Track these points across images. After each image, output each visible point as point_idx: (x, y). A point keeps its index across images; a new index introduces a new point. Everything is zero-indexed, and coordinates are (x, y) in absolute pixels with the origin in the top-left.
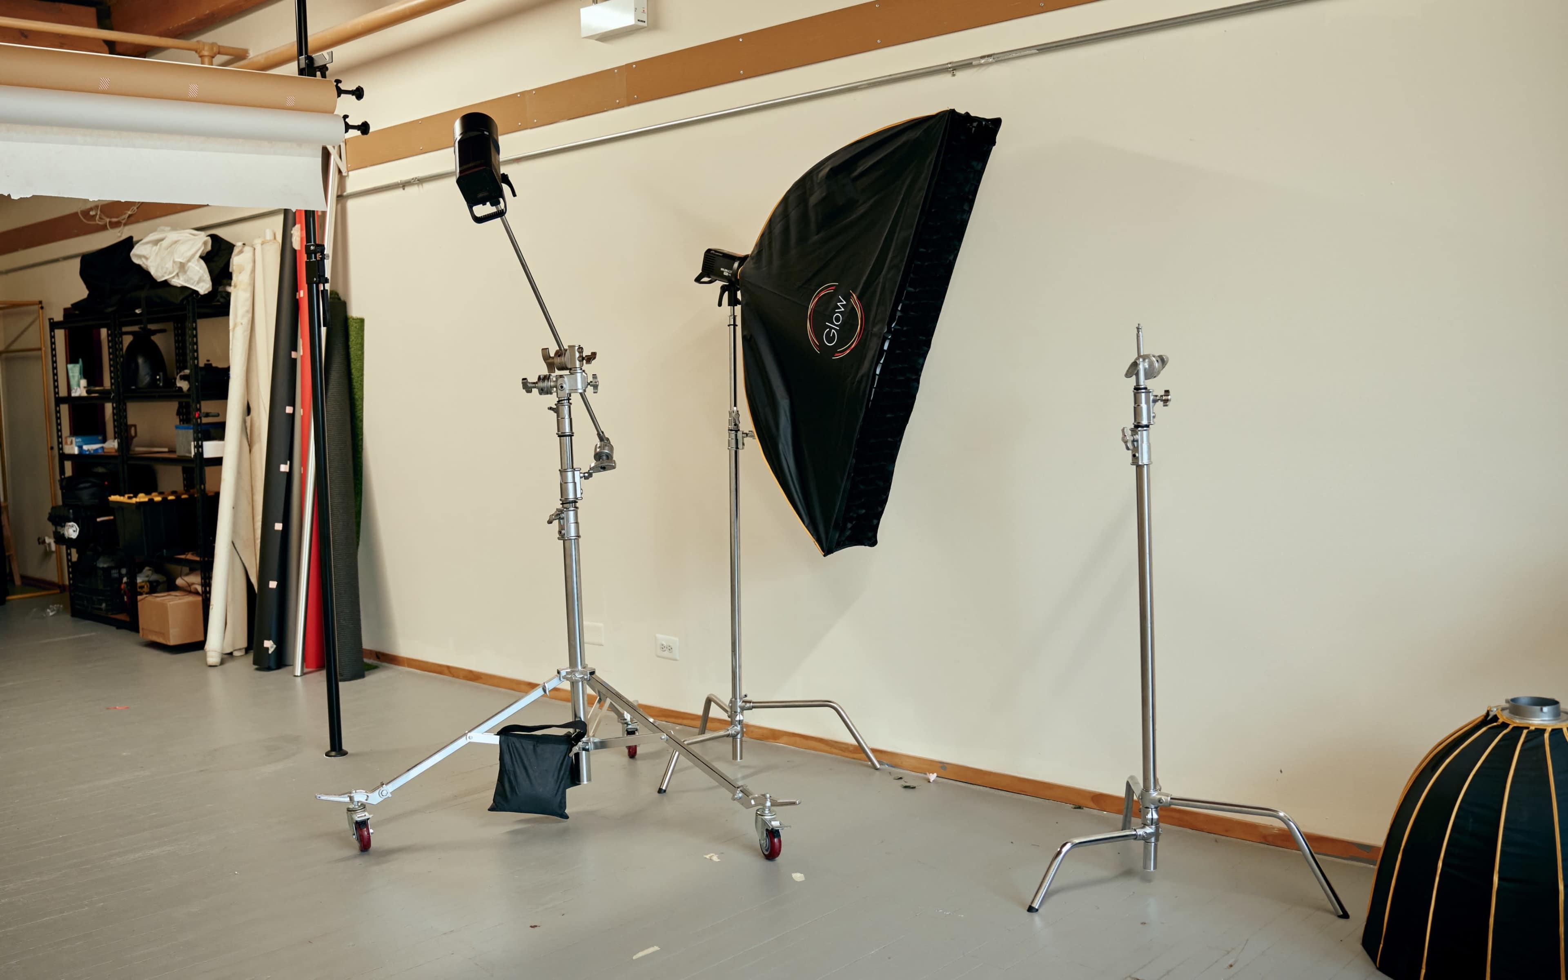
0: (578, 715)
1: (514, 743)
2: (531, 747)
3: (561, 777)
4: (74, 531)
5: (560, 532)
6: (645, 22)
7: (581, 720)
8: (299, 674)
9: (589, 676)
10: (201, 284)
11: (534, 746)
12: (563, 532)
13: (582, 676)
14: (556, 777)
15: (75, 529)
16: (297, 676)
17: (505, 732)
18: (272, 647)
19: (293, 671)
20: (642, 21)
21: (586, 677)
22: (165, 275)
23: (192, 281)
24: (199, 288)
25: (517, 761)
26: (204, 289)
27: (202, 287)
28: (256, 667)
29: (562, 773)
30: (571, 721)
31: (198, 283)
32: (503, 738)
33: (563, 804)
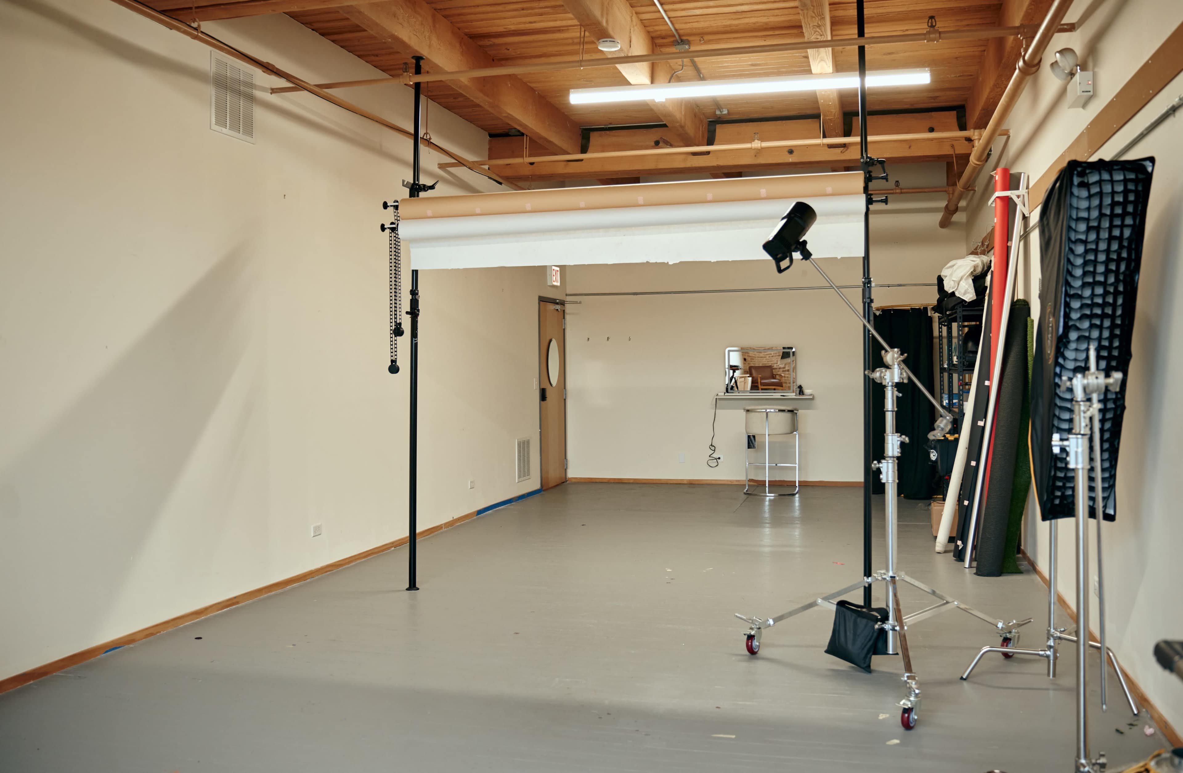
4: (934, 456)
6: (1090, 91)
8: (967, 567)
10: (967, 295)
15: (934, 454)
16: (966, 568)
18: (961, 546)
19: (964, 565)
20: (1087, 92)
22: (951, 289)
23: (961, 293)
24: (965, 298)
26: (968, 298)
27: (967, 297)
28: (955, 559)
31: (964, 294)
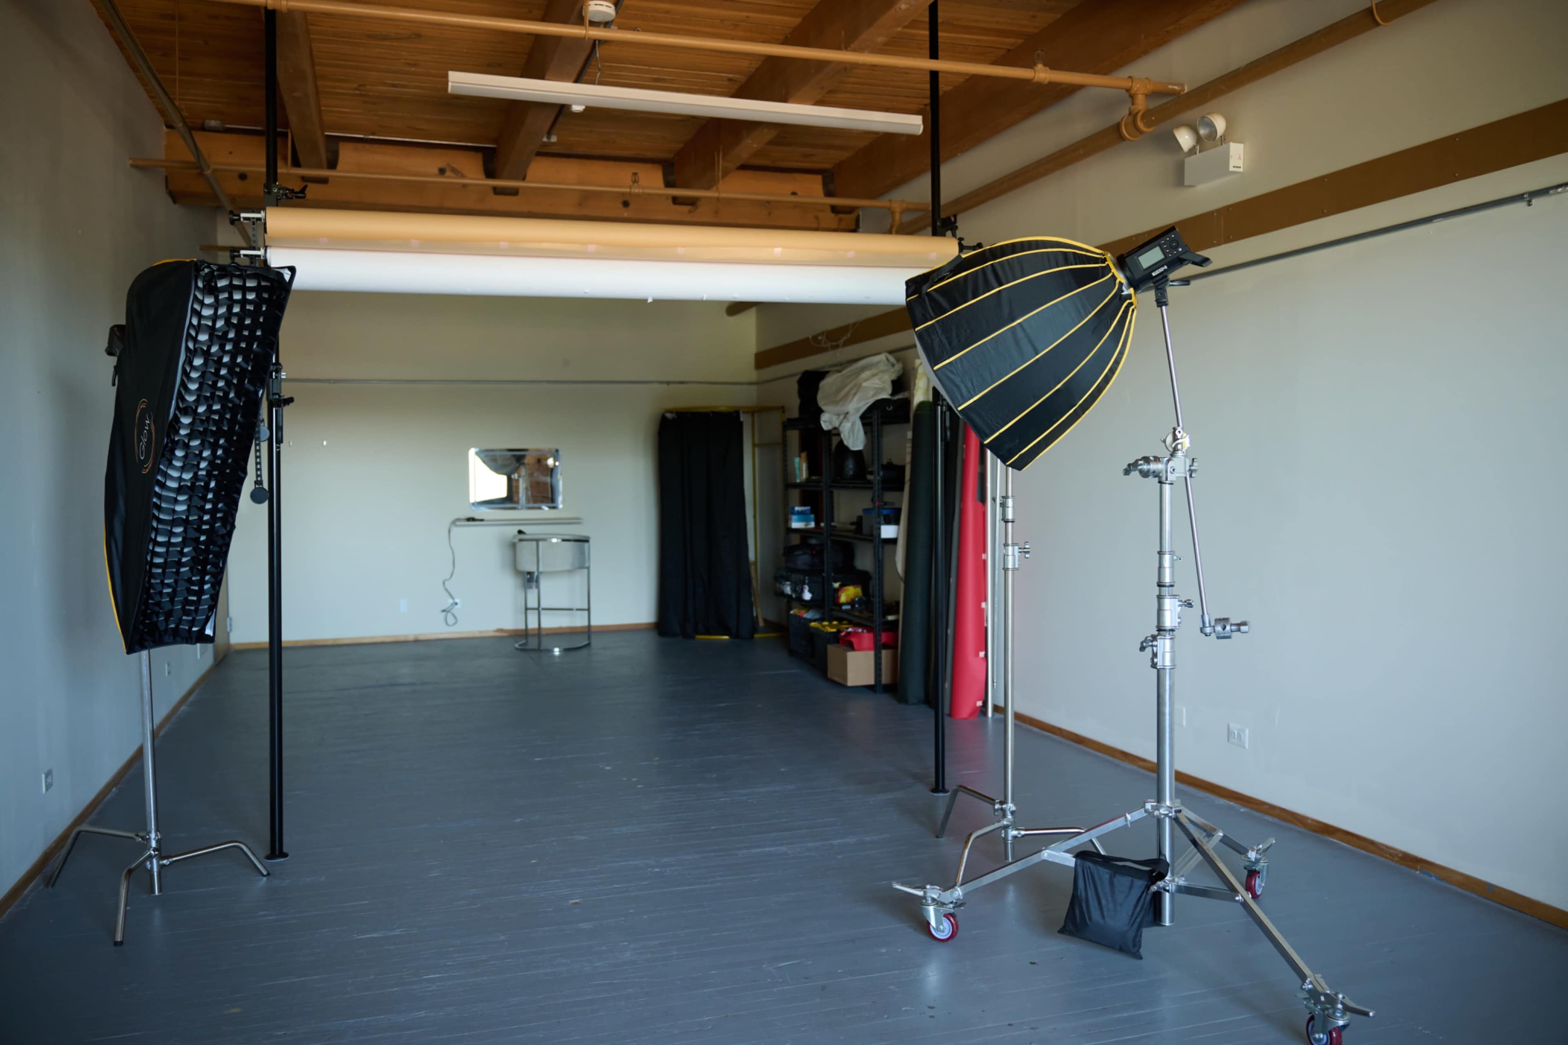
0: (1163, 853)
1: (1090, 868)
2: (1107, 876)
3: (1136, 914)
5: (1152, 659)
6: (1240, 167)
7: (1166, 861)
9: (1174, 813)
11: (1111, 876)
12: (1155, 660)
13: (1166, 812)
14: (1130, 913)
17: (1083, 855)
20: (1237, 167)
21: (1170, 815)
25: (1090, 886)
29: (1138, 909)
30: (1156, 858)
32: (1079, 861)
33: (1137, 942)
